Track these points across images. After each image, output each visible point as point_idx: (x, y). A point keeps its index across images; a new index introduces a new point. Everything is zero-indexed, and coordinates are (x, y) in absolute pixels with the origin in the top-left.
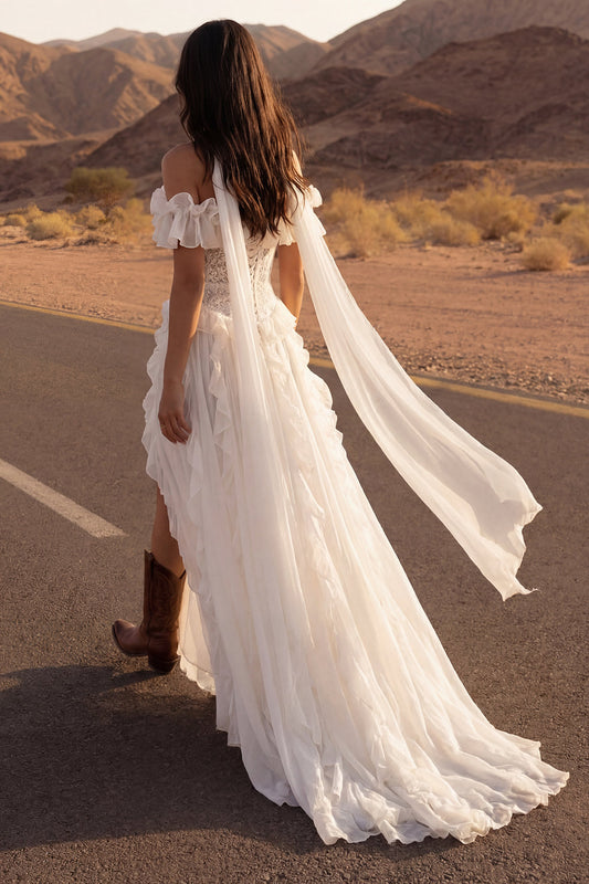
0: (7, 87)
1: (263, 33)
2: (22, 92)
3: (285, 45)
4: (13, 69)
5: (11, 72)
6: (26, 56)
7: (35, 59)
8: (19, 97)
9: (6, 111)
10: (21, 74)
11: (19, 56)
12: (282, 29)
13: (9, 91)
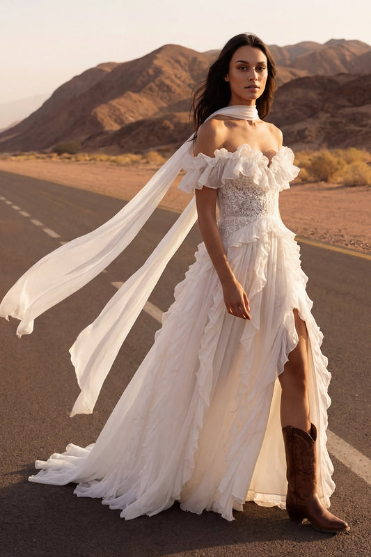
0: (183, 79)
1: (345, 45)
2: (192, 82)
3: (358, 52)
4: (187, 68)
5: (185, 70)
6: (195, 60)
7: (200, 62)
8: (189, 85)
9: (182, 94)
10: (191, 70)
11: (190, 59)
12: (357, 42)
13: (184, 82)
